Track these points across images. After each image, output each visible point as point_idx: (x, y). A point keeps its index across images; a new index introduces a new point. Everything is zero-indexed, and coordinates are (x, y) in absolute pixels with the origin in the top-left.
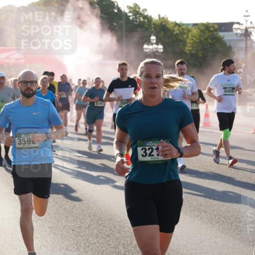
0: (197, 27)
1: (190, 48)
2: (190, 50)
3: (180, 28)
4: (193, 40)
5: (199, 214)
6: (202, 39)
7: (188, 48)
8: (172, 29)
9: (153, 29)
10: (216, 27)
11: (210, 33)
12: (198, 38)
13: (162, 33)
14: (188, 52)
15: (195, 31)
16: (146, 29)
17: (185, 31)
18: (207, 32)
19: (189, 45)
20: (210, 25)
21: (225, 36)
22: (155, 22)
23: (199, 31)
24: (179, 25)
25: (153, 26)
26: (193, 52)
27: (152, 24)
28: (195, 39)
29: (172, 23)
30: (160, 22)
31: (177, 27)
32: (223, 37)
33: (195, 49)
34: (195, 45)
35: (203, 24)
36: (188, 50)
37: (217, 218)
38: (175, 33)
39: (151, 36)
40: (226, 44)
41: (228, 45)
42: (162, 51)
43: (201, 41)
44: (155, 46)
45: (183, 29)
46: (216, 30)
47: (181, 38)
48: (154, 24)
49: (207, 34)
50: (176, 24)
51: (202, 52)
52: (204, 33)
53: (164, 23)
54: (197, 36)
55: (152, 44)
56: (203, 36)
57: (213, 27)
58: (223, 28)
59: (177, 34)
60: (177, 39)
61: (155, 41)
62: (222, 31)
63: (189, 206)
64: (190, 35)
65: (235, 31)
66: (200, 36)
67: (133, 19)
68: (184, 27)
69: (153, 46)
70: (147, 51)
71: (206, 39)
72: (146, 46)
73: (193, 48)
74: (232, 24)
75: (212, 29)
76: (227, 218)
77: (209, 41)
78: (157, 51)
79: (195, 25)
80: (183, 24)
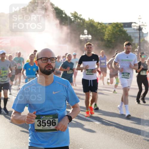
0: (111, 25)
1: (107, 37)
2: (107, 38)
3: (101, 25)
4: (108, 32)
5: (113, 134)
6: (114, 32)
7: (106, 37)
8: (96, 26)
9: (85, 26)
10: (122, 25)
11: (119, 29)
12: (111, 31)
13: (91, 28)
14: (106, 39)
15: (110, 27)
16: (82, 26)
17: (104, 27)
18: (117, 28)
19: (106, 35)
20: (119, 24)
21: (128, 30)
22: (87, 22)
23: (112, 27)
24: (101, 24)
25: (85, 24)
26: (109, 39)
27: (85, 23)
28: (110, 32)
29: (97, 22)
30: (89, 22)
31: (99, 25)
32: (126, 31)
33: (110, 37)
34: (110, 35)
35: (115, 23)
36: (106, 38)
37: (124, 136)
38: (99, 28)
39: (84, 30)
40: (128, 35)
41: (129, 35)
42: (91, 39)
43: (113, 33)
44: (87, 36)
45: (103, 26)
46: (122, 27)
47: (102, 31)
48: (86, 23)
49: (117, 29)
50: (99, 23)
51: (114, 39)
52: (115, 28)
53: (92, 23)
54: (111, 30)
55: (85, 35)
56: (115, 30)
57: (120, 25)
58: (126, 26)
59: (99, 29)
60: (100, 32)
61: (86, 33)
62: (125, 27)
63: (107, 130)
64: (107, 30)
65: (133, 27)
66: (113, 30)
67: (74, 20)
68: (103, 25)
69: (86, 36)
70: (82, 39)
71: (116, 32)
72: (81, 36)
73: (109, 37)
74: (131, 23)
75: (119, 26)
76: (130, 136)
77: (118, 33)
78: (88, 39)
79: (110, 24)
80: (103, 23)
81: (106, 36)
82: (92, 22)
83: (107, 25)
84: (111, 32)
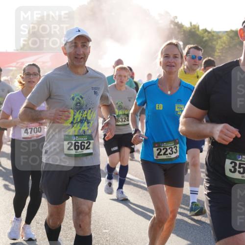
1: (220, 54)
2: (219, 56)
3: (210, 34)
4: (222, 46)
8: (202, 36)
15: (225, 38)
17: (215, 38)
19: (218, 51)
24: (209, 32)
28: (224, 45)
29: (203, 30)
30: (190, 29)
31: (206, 33)
36: (217, 56)
38: (204, 39)
45: (213, 36)
47: (210, 44)
50: (206, 31)
54: (226, 42)
56: (232, 42)
59: (206, 41)
64: (219, 42)
68: (214, 34)
73: (222, 54)
80: (214, 32)
81: (218, 53)
82: (194, 29)
83: (220, 34)
84: (226, 45)
